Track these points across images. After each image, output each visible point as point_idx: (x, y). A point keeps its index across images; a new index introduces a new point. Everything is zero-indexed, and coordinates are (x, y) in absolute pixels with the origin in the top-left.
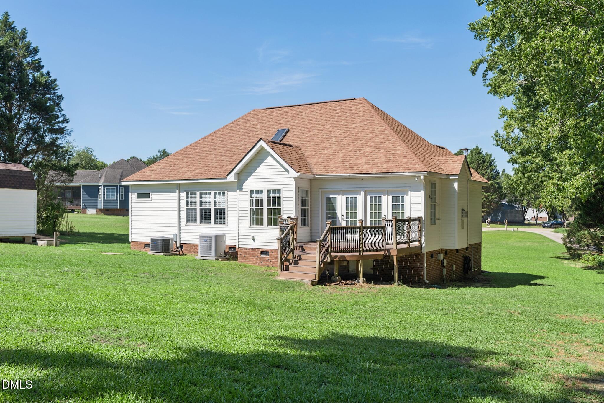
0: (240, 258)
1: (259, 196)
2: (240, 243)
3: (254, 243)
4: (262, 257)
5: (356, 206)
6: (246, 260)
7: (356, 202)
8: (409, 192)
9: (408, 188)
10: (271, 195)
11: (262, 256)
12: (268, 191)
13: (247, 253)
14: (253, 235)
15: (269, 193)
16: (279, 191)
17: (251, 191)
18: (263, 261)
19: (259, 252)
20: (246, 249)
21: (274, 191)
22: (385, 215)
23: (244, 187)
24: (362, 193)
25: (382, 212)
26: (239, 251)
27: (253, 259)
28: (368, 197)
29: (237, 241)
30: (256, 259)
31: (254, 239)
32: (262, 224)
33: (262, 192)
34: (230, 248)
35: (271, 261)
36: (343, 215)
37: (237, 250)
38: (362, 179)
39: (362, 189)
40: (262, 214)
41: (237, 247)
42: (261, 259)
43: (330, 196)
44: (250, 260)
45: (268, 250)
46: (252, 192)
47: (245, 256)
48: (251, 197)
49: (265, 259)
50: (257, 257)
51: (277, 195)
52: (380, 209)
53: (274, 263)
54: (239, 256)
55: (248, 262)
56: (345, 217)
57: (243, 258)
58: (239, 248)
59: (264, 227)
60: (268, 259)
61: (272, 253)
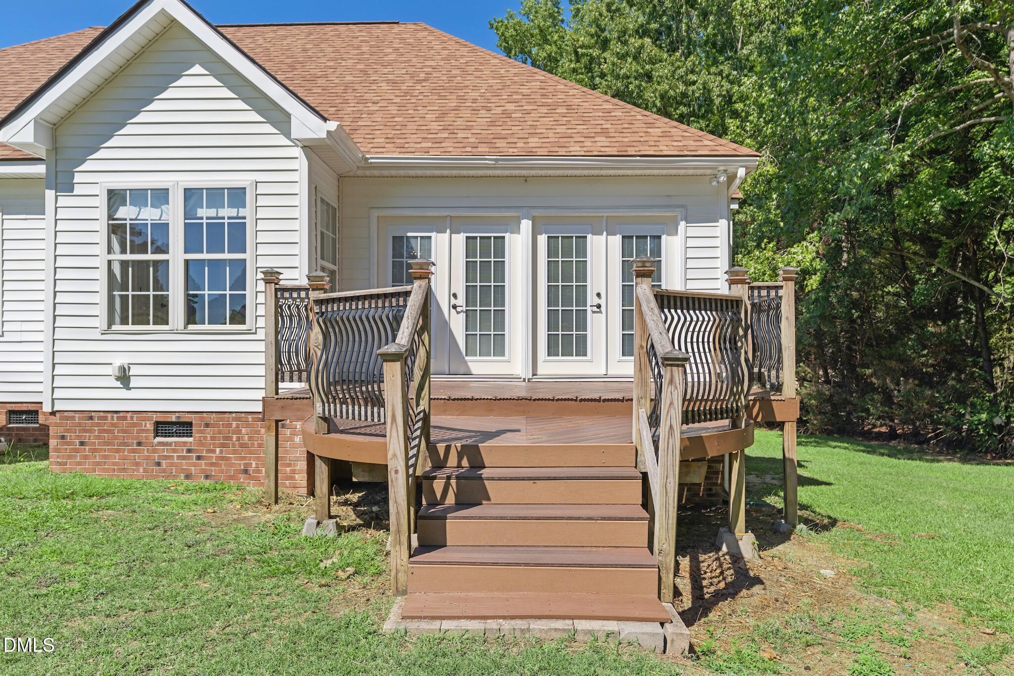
0: (57, 450)
1: (149, 214)
2: (58, 394)
3: (124, 393)
4: (160, 444)
5: (500, 266)
6: (86, 457)
7: (500, 251)
8: (683, 224)
9: (678, 213)
10: (204, 212)
11: (158, 439)
12: (189, 193)
13: (90, 431)
14: (119, 361)
15: (191, 202)
16: (238, 196)
17: (111, 193)
18: (166, 458)
19: (150, 426)
20: (89, 415)
21: (215, 195)
22: (599, 295)
23: (78, 178)
24: (526, 225)
25: (589, 284)
26: (57, 425)
27: (117, 451)
28: (542, 239)
29: (46, 388)
30: (134, 451)
31: (124, 378)
32: (162, 318)
33: (161, 196)
34: (11, 412)
35: (199, 458)
36: (455, 296)
37: (41, 419)
38: (526, 179)
39: (525, 210)
40: (162, 284)
41: (47, 408)
42: (155, 451)
43: (409, 234)
44: (105, 457)
45: (186, 418)
46: (115, 197)
47: (82, 444)
48: (110, 217)
49: (174, 451)
50: (139, 444)
51: (227, 212)
52: (582, 275)
53: (212, 464)
54: (53, 443)
55: (98, 464)
56: (461, 301)
57: (76, 450)
58: (53, 413)
59: (171, 332)
60: (189, 451)
61: (207, 425)
